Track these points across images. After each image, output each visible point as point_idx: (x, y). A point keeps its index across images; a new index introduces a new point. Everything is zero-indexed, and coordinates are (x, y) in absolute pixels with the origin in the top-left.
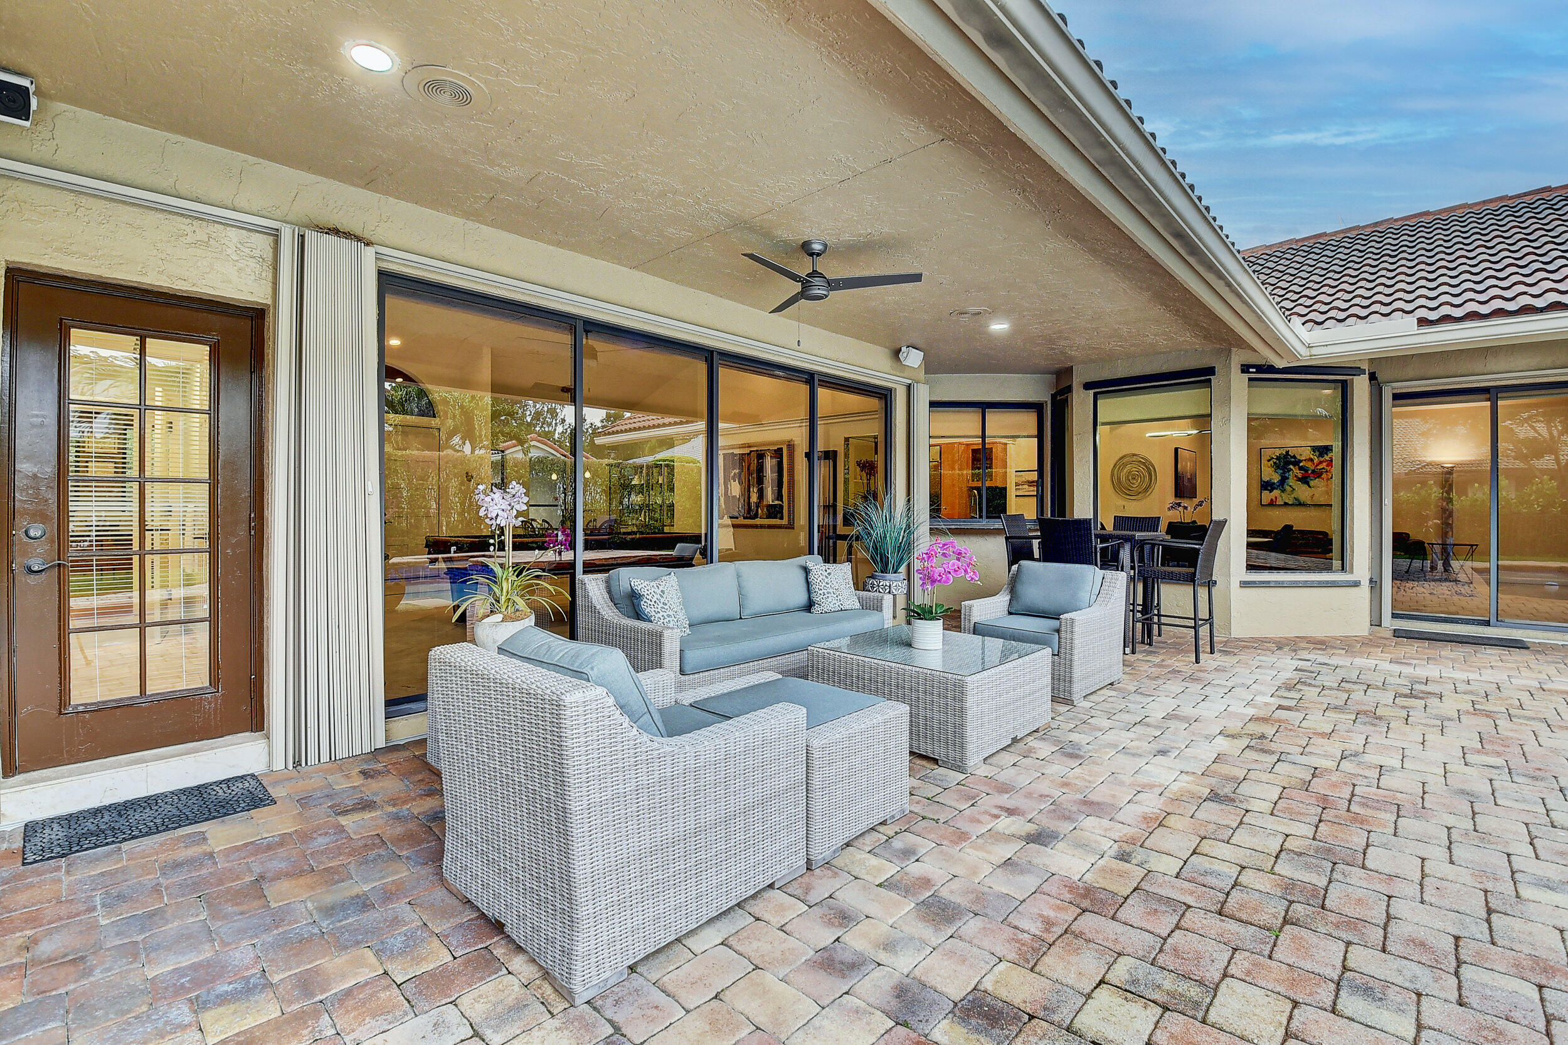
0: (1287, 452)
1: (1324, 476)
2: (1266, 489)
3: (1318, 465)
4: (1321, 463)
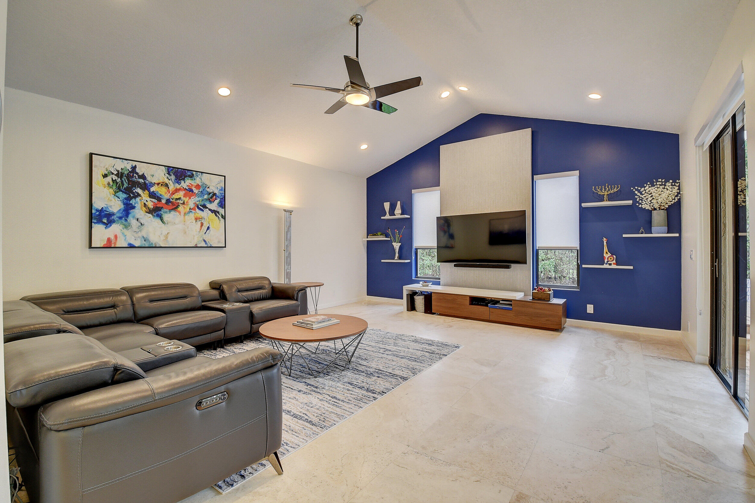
0: (134, 168)
1: (181, 208)
2: (100, 221)
3: (173, 194)
4: (177, 190)
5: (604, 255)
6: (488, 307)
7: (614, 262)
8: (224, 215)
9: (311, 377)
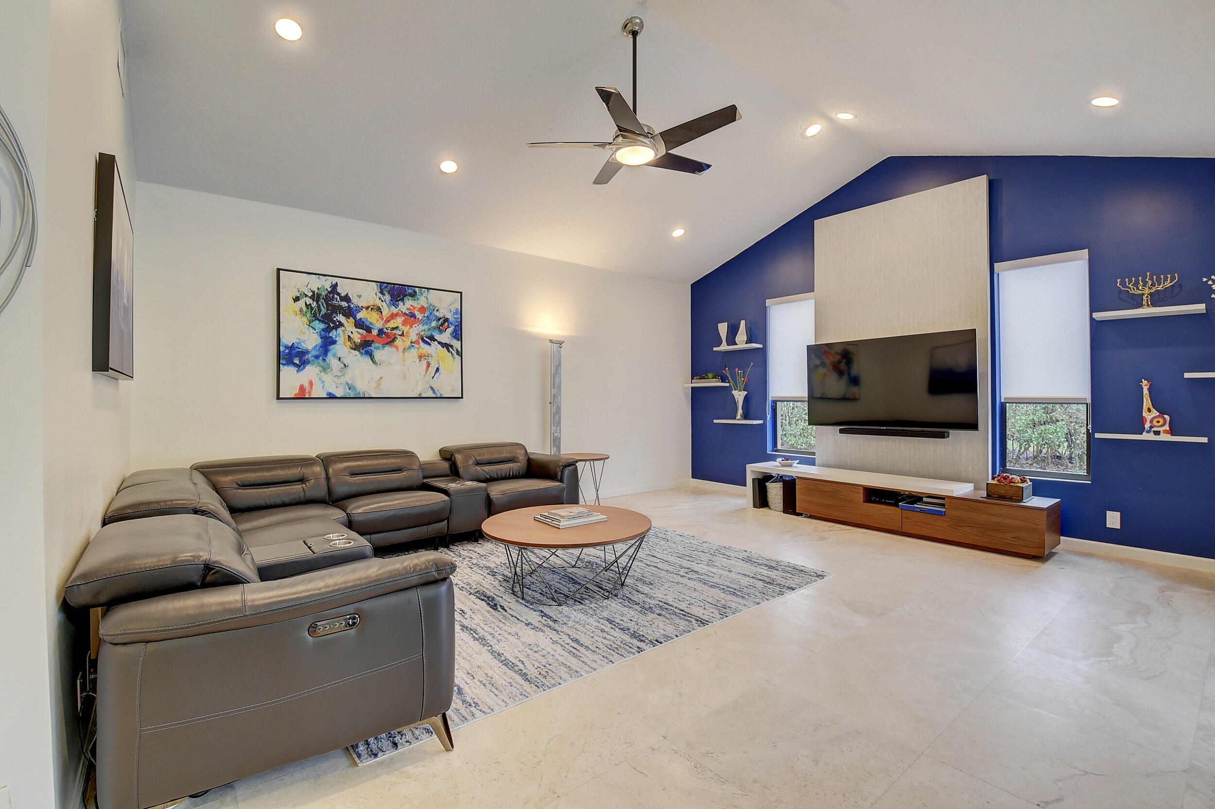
0: (335, 286)
1: (398, 342)
2: (290, 362)
3: (388, 321)
4: (393, 316)
5: (1143, 415)
6: (899, 507)
7: (1167, 427)
8: (460, 351)
9: (555, 603)
